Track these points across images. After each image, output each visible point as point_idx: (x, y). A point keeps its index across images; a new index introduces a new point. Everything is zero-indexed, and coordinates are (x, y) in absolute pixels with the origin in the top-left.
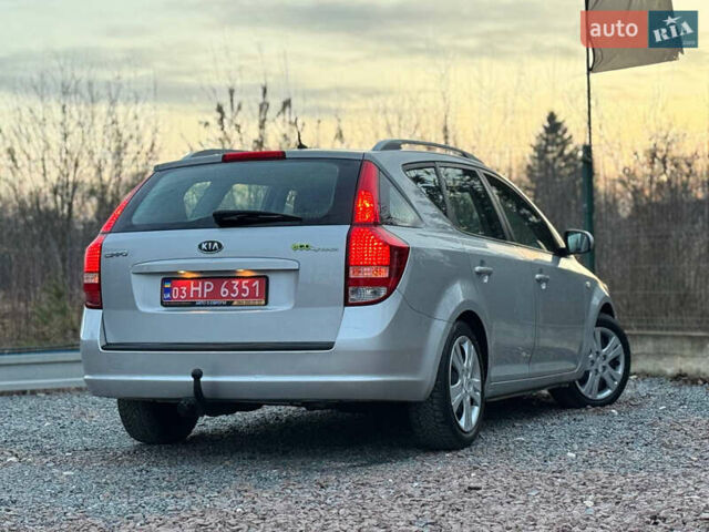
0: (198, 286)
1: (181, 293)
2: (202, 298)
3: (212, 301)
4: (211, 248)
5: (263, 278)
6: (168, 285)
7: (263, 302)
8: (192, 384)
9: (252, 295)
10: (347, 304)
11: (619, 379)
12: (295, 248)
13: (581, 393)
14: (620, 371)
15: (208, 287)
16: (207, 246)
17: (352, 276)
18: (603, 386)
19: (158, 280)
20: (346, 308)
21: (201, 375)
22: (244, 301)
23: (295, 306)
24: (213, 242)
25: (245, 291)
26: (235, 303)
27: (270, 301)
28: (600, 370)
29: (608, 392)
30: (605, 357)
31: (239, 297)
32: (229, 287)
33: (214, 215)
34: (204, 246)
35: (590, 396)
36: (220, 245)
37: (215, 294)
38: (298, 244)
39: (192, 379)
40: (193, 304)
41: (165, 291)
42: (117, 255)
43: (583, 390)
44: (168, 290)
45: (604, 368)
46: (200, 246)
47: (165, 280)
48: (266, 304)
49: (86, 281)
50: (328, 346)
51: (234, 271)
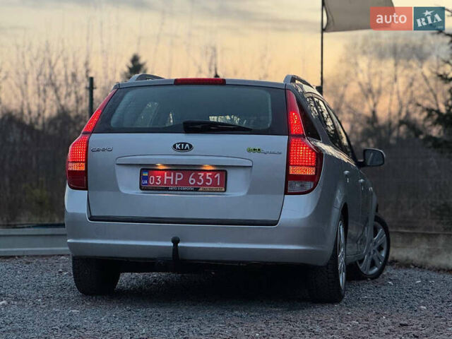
0: (170, 176)
1: (156, 180)
2: (174, 184)
3: (182, 187)
4: (184, 148)
5: (222, 171)
6: (145, 174)
7: (223, 190)
8: (172, 249)
9: (214, 184)
10: (286, 193)
11: (383, 260)
12: (249, 151)
13: (359, 269)
14: (383, 254)
15: (179, 177)
16: (181, 146)
17: (291, 173)
18: (373, 264)
19: (138, 170)
20: (286, 196)
21: (178, 242)
22: (208, 188)
23: (249, 193)
24: (185, 144)
25: (209, 181)
26: (201, 189)
27: (228, 188)
28: (372, 253)
29: (376, 269)
30: (375, 243)
31: (204, 185)
32: (197, 177)
33: (184, 123)
34: (178, 146)
35: (365, 273)
36: (191, 146)
37: (184, 182)
38: (252, 148)
39: (172, 244)
40: (167, 189)
41: (142, 178)
42: (104, 150)
43: (361, 268)
44: (147, 178)
45: (374, 251)
46: (174, 146)
47: (143, 170)
48: (225, 191)
49: (70, 169)
50: (274, 223)
51: (201, 166)
